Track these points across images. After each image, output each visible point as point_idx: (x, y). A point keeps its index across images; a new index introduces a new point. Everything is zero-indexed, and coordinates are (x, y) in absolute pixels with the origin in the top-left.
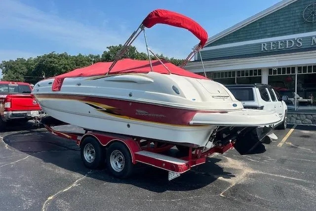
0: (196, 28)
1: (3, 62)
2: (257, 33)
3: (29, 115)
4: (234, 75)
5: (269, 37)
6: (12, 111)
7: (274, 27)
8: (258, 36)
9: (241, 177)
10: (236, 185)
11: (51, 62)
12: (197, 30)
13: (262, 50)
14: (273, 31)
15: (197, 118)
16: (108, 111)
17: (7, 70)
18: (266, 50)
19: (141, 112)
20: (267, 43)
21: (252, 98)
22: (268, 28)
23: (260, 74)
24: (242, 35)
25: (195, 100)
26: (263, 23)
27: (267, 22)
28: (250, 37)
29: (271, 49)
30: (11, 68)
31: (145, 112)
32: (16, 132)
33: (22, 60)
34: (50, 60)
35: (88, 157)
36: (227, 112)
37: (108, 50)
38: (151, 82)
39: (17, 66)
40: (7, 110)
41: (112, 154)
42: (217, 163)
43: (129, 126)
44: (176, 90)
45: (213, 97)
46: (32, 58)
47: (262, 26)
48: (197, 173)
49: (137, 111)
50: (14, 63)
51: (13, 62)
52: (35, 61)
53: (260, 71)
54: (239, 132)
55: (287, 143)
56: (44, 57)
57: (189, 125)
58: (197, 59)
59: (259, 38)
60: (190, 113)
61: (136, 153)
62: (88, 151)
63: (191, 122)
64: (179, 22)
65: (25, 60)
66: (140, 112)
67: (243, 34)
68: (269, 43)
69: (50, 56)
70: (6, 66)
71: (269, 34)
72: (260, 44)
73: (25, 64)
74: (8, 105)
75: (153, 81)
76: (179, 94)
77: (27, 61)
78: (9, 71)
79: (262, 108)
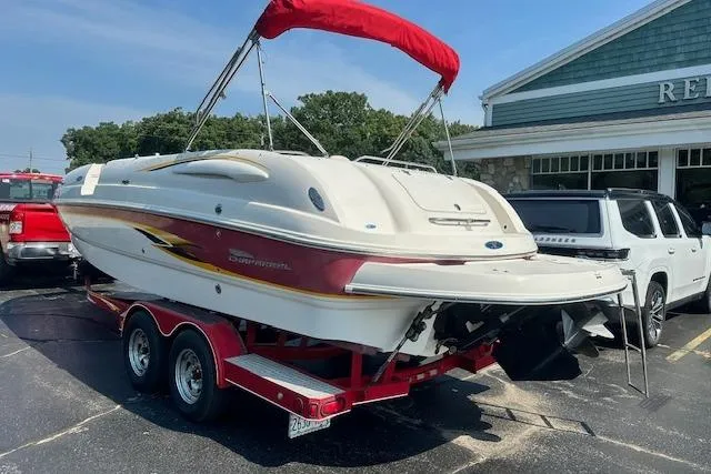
0: (413, 37)
1: (68, 131)
2: (647, 56)
3: (64, 253)
4: (585, 167)
5: (680, 65)
6: (25, 242)
7: (694, 40)
8: (649, 63)
9: (516, 440)
10: (487, 462)
11: (172, 132)
12: (418, 45)
13: (662, 100)
14: (694, 48)
15: (366, 276)
16: (177, 250)
17: (77, 149)
18: (672, 98)
19: (239, 253)
20: (675, 81)
21: (595, 227)
22: (678, 42)
23: (654, 163)
24: (607, 63)
25: (372, 227)
26: (665, 30)
27: (675, 28)
28: (629, 66)
29: (687, 96)
30: (86, 144)
31: (246, 255)
32: (33, 292)
33: (110, 127)
34: (169, 126)
35: (137, 360)
36: (462, 263)
37: (300, 105)
38: (263, 179)
39: (98, 141)
40: (14, 238)
41: (180, 358)
42: (474, 398)
43: (218, 289)
44: (317, 201)
45: (432, 220)
46: (131, 122)
47: (664, 38)
48: (402, 419)
49: (232, 251)
50: (92, 133)
51: (92, 130)
52: (138, 129)
53: (653, 156)
54: (504, 319)
55: (698, 352)
56: (157, 120)
57: (343, 293)
58: (490, 124)
59: (652, 68)
60: (345, 262)
61: (227, 360)
62: (140, 345)
63: (349, 287)
64: (359, 25)
65: (117, 128)
66: (237, 254)
67: (610, 58)
68: (680, 83)
69: (169, 118)
70: (74, 141)
71: (681, 58)
72: (656, 85)
73: (117, 135)
74: (17, 228)
75: (267, 176)
76: (322, 210)
77: (122, 130)
78: (82, 150)
79: (623, 254)
